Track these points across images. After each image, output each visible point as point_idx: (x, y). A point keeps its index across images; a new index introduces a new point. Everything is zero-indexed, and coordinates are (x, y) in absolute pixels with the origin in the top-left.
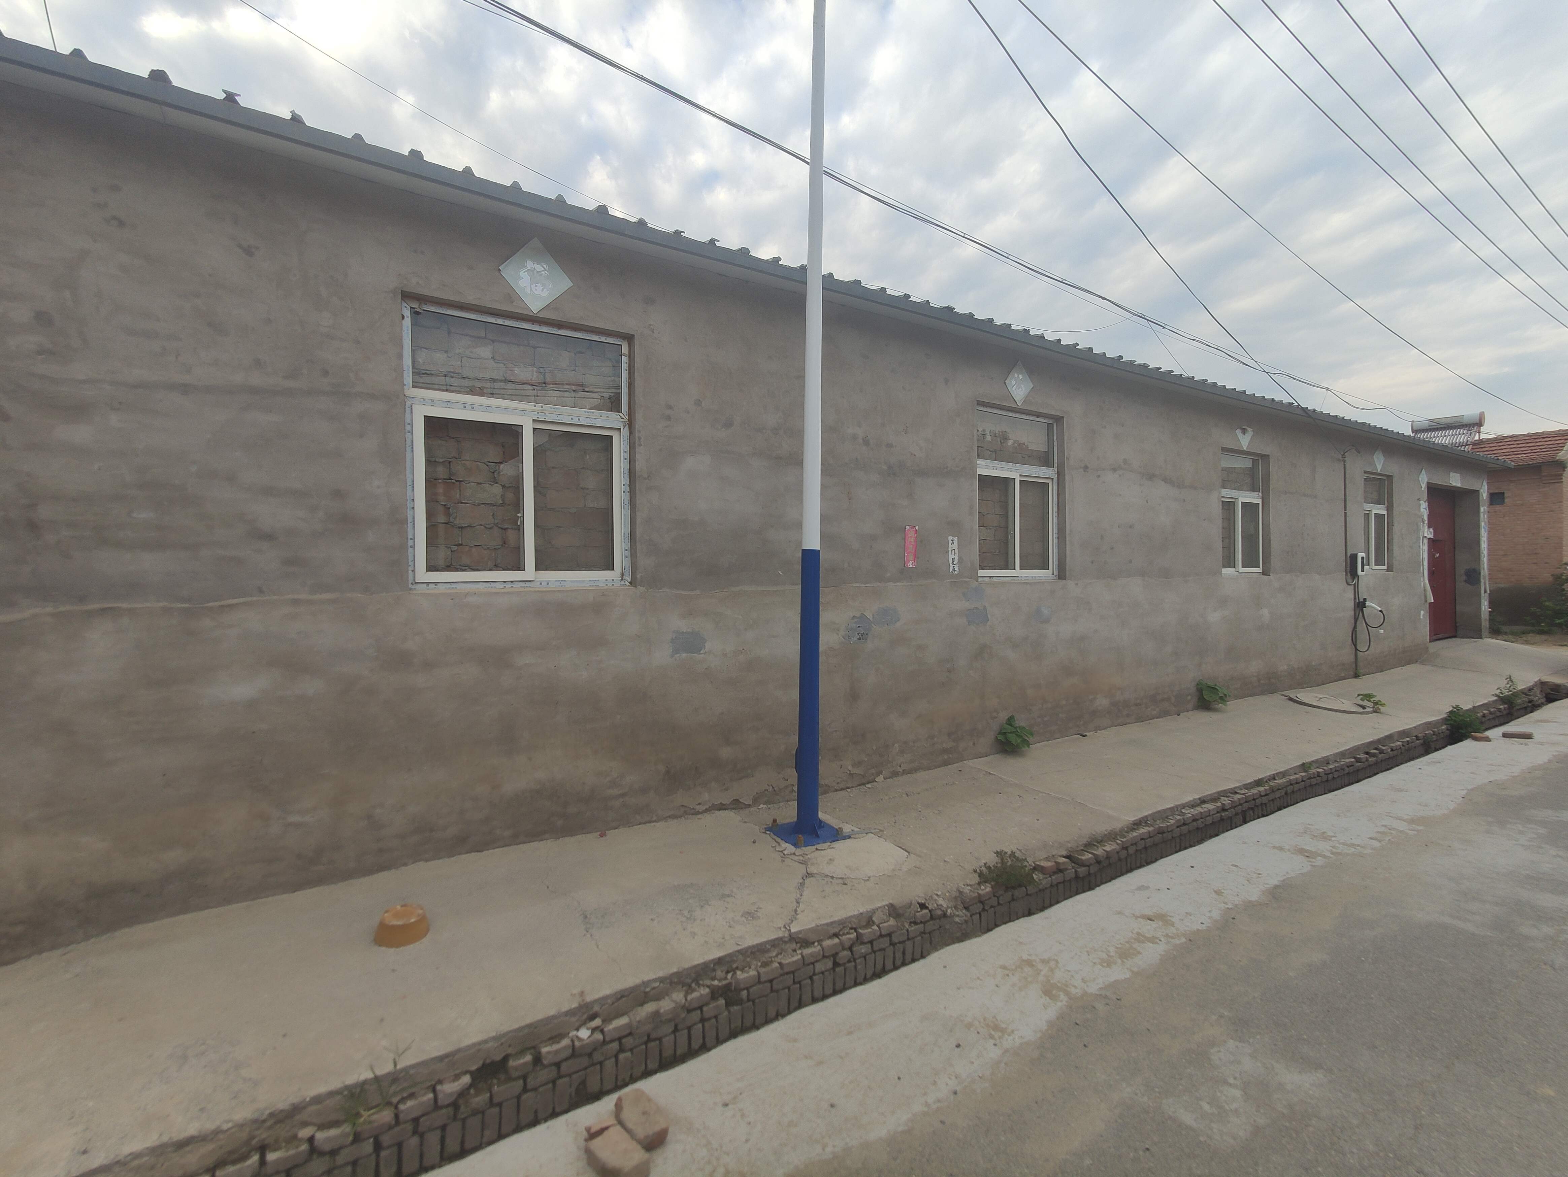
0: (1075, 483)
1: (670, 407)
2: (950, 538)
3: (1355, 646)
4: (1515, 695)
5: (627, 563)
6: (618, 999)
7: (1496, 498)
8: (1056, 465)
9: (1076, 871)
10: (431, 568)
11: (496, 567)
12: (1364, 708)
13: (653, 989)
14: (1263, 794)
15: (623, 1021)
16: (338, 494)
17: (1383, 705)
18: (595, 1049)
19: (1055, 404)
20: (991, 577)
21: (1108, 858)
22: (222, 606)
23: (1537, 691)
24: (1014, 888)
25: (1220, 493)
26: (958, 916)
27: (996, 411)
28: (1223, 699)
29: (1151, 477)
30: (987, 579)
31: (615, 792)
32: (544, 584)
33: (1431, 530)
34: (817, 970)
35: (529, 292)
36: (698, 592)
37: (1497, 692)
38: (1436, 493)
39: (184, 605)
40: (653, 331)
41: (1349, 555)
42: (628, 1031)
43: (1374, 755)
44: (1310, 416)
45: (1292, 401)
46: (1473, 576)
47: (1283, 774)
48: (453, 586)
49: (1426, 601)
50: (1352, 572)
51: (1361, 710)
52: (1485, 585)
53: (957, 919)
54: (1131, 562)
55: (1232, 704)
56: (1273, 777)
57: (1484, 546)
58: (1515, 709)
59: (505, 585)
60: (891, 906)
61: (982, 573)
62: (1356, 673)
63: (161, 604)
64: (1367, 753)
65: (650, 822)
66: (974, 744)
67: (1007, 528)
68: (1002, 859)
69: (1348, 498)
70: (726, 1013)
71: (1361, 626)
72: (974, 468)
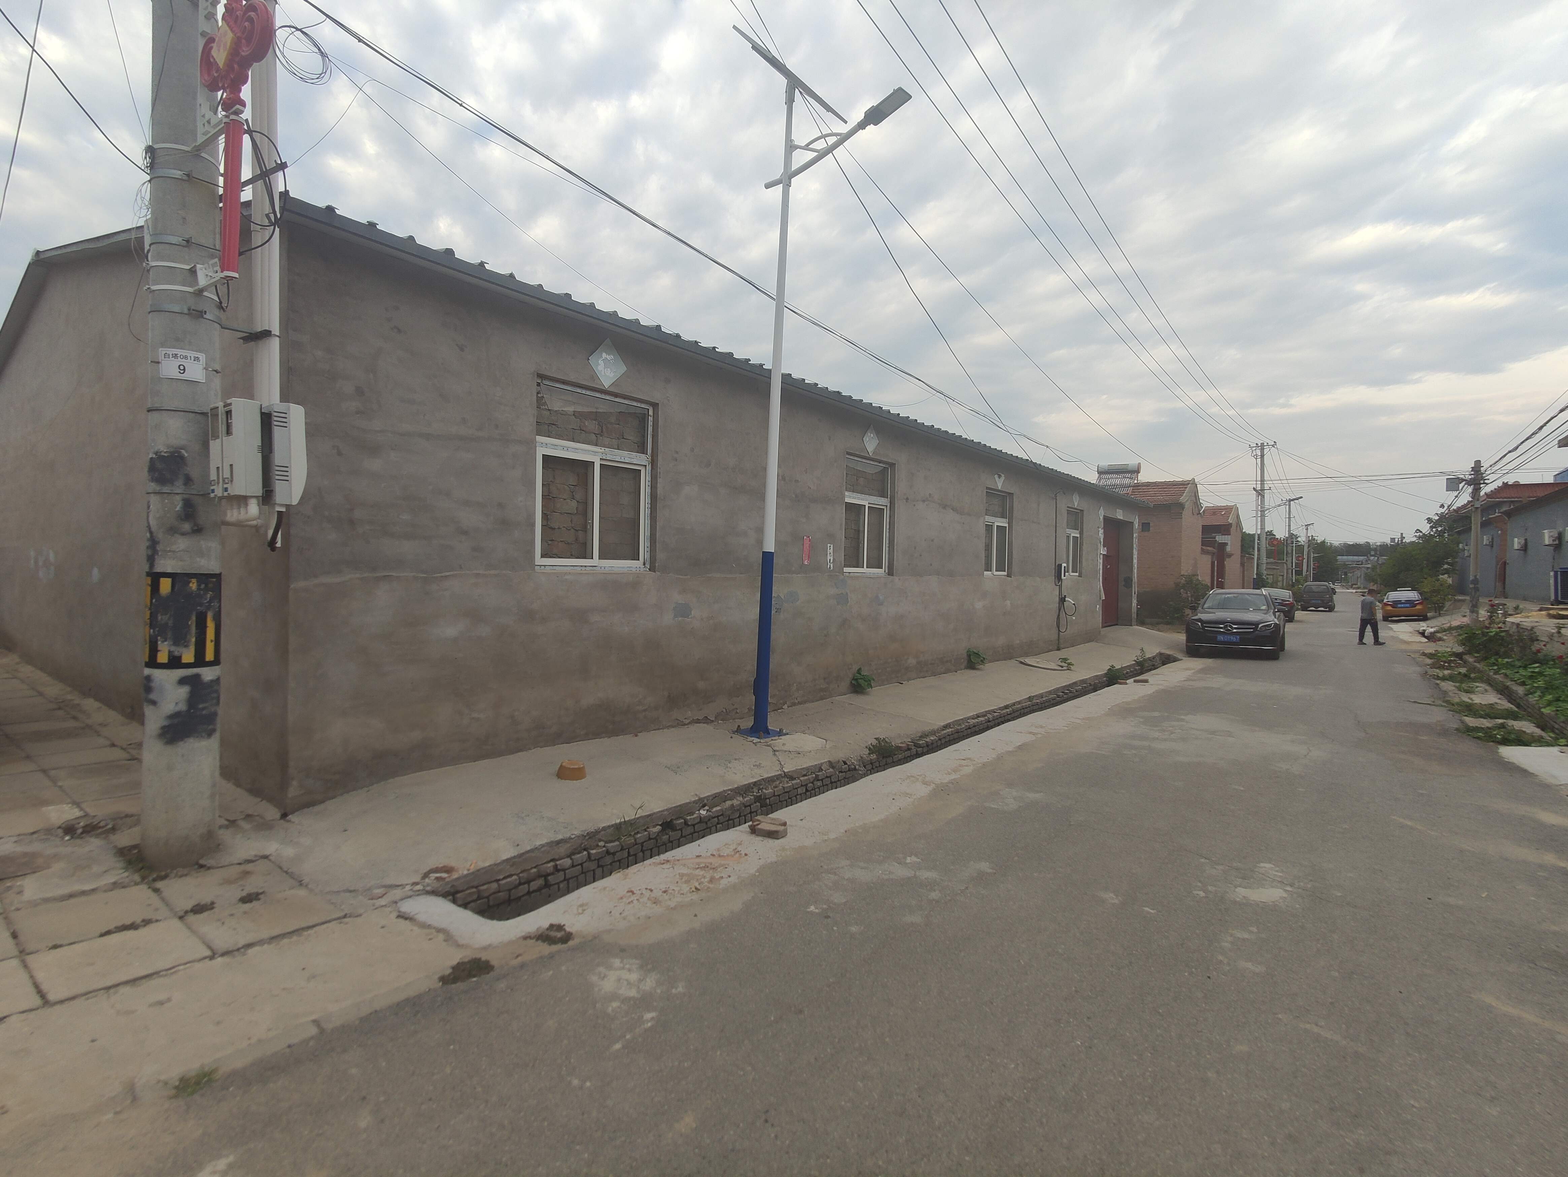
0: (901, 509)
1: (677, 452)
2: (829, 545)
3: (1059, 628)
4: (1145, 660)
5: (647, 556)
6: (714, 798)
7: (1145, 527)
8: (889, 497)
9: (917, 751)
10: (543, 556)
11: (571, 556)
12: (1062, 667)
13: (728, 794)
14: (1009, 713)
15: (718, 808)
16: (501, 506)
17: (1073, 665)
18: (709, 820)
19: (891, 455)
20: (850, 573)
21: (932, 744)
22: (442, 576)
23: (1158, 659)
24: (886, 757)
25: (984, 519)
26: (861, 770)
27: (856, 458)
28: (983, 662)
29: (945, 507)
30: (847, 574)
31: (640, 708)
32: (603, 568)
33: (1105, 548)
34: (799, 793)
35: (603, 374)
36: (689, 577)
37: (1136, 658)
38: (1110, 524)
39: (423, 575)
40: (669, 400)
41: (1057, 564)
42: (721, 813)
43: (1066, 694)
44: (1037, 469)
45: (1028, 458)
46: (1128, 582)
47: (1019, 702)
48: (554, 567)
49: (1100, 598)
50: (1059, 577)
51: (1061, 668)
52: (1135, 589)
53: (860, 772)
54: (931, 565)
55: (988, 666)
56: (1014, 704)
57: (1135, 561)
58: (1144, 669)
59: (581, 568)
60: (829, 762)
61: (846, 570)
62: (1058, 647)
63: (412, 574)
64: (1063, 692)
65: (658, 729)
66: (838, 686)
67: (859, 539)
68: (879, 742)
69: (1057, 525)
70: (760, 811)
71: (1063, 614)
72: (844, 497)
